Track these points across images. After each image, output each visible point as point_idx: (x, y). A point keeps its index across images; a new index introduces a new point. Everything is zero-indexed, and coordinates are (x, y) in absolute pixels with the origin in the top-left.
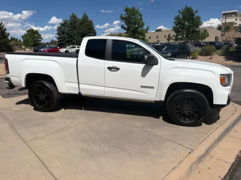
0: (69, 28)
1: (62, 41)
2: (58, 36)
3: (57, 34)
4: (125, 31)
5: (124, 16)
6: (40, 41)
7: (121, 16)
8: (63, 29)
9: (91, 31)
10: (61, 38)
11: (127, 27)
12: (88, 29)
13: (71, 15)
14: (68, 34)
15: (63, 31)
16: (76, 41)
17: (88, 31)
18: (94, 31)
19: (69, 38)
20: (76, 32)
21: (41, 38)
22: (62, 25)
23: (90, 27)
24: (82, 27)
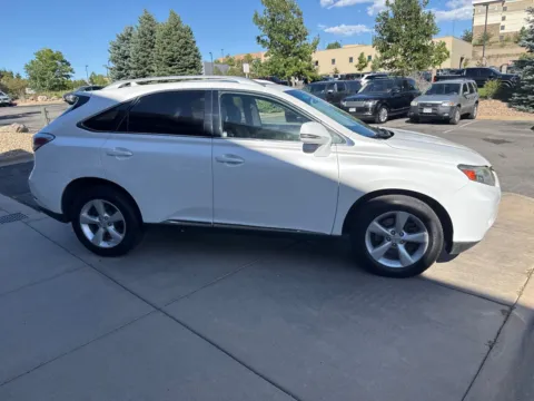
0: (138, 47)
4: (266, 50)
5: (262, 16)
6: (68, 76)
7: (256, 16)
8: (123, 48)
10: (121, 69)
11: (269, 40)
12: (182, 47)
15: (124, 52)
17: (183, 51)
18: (196, 51)
20: (154, 54)
21: (72, 71)
22: (122, 38)
23: (187, 43)
24: (168, 43)
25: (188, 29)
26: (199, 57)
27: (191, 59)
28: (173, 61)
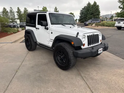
0: (85, 11)
2: (80, 15)
4: (121, 10)
9: (97, 11)
11: (123, 7)
13: (88, 3)
16: (88, 18)
20: (88, 12)
21: (75, 17)
22: (83, 9)
23: (97, 9)
24: (92, 9)
25: (98, 6)
26: (100, 12)
28: (92, 14)
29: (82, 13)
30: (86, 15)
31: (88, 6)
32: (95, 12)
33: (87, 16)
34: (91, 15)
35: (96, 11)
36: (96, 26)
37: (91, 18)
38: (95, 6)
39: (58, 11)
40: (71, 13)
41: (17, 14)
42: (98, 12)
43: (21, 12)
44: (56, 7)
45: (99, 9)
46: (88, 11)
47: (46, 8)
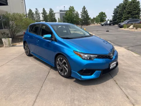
0: (121, 9)
1: (115, 18)
2: (113, 15)
3: (114, 13)
6: (105, 19)
10: (115, 16)
12: (134, 8)
14: (120, 13)
15: (117, 11)
17: (134, 9)
19: (120, 16)
20: (125, 11)
21: (106, 17)
22: (118, 7)
23: (136, 7)
24: (130, 7)
25: (138, 2)
27: (137, 12)
29: (116, 12)
30: (121, 14)
31: (125, 4)
32: (134, 11)
33: (123, 16)
34: (128, 14)
35: (135, 9)
36: (134, 28)
37: (128, 18)
38: (134, 2)
39: (87, 10)
40: (103, 12)
41: (42, 16)
42: (138, 9)
43: (46, 13)
44: (84, 6)
45: (140, 6)
46: (125, 9)
47: (74, 8)
